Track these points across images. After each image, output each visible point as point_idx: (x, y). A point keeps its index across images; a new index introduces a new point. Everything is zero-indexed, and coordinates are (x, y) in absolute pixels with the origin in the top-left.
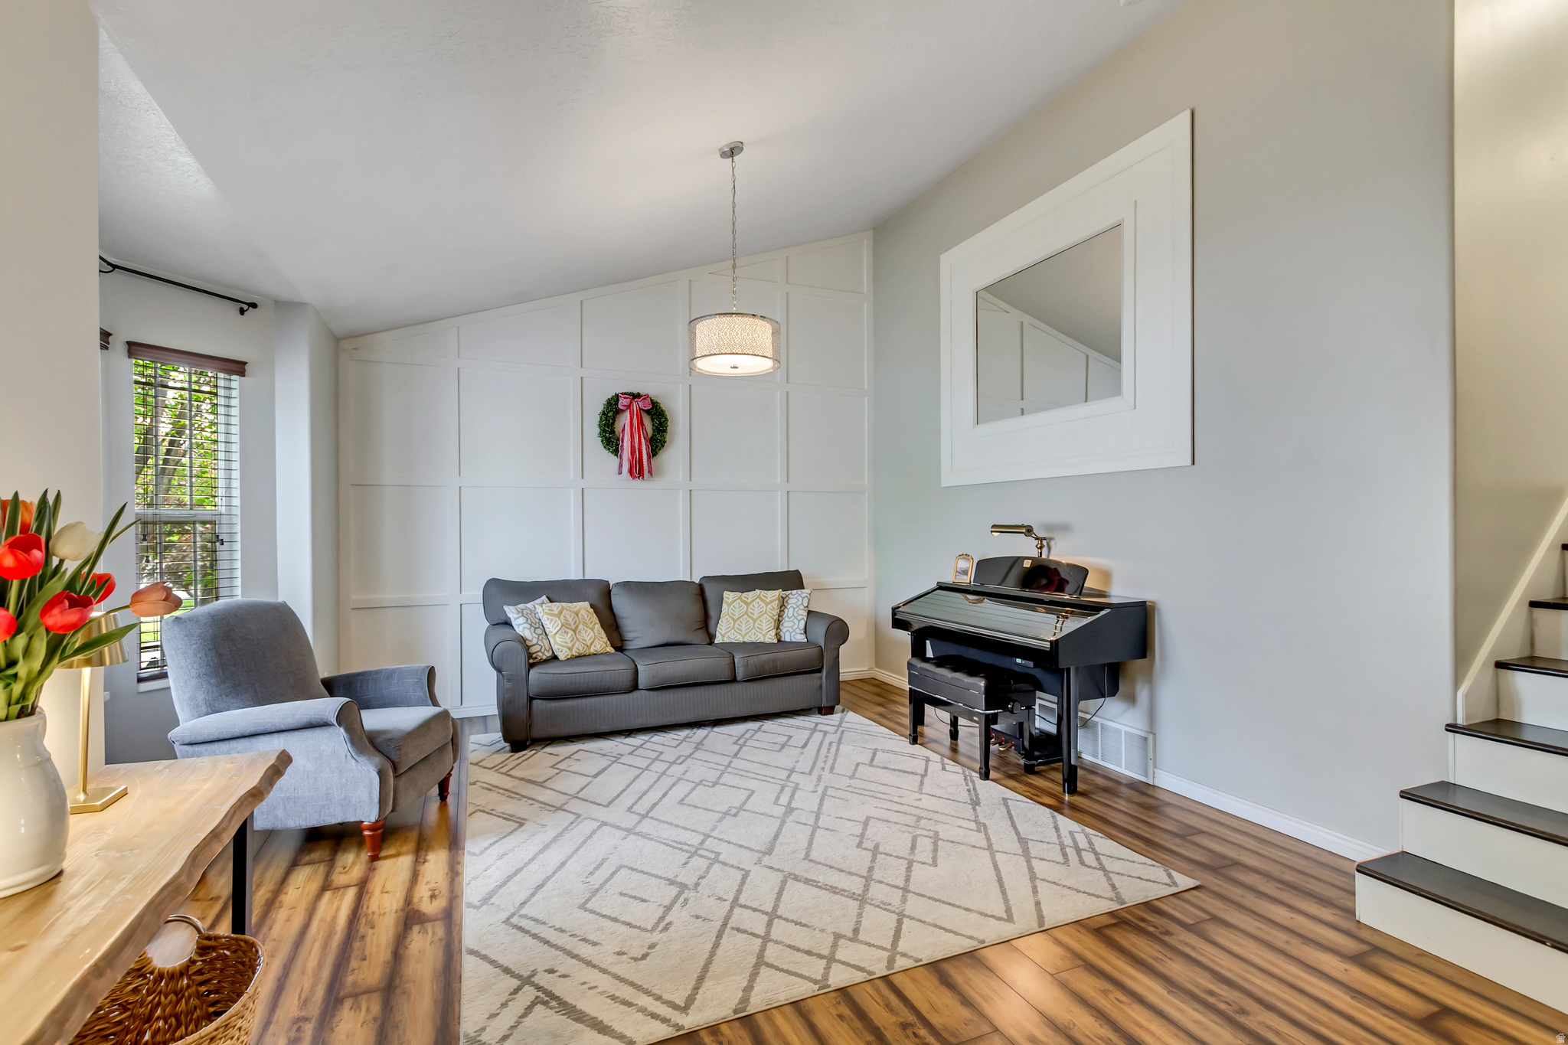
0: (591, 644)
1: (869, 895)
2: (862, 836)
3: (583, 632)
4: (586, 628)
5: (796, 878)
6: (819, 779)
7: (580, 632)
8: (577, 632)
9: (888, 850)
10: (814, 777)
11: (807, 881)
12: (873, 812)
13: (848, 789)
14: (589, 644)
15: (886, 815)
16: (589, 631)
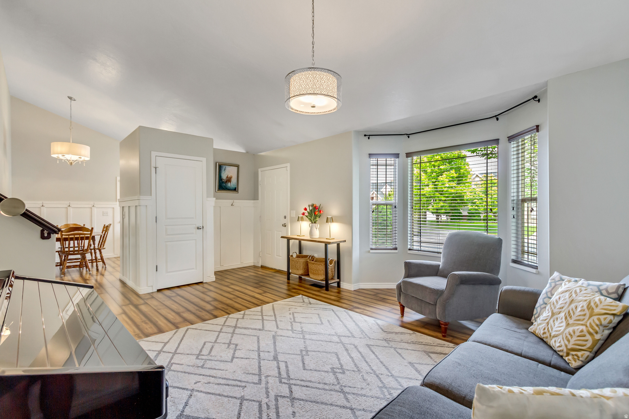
0: (554, 337)
1: (233, 329)
2: (235, 351)
3: (559, 321)
4: (564, 320)
5: (260, 330)
6: (267, 393)
7: (557, 319)
8: (555, 317)
9: (223, 345)
10: (272, 394)
11: (256, 329)
12: (229, 366)
13: (243, 384)
14: (552, 335)
15: (222, 366)
16: (564, 324)
